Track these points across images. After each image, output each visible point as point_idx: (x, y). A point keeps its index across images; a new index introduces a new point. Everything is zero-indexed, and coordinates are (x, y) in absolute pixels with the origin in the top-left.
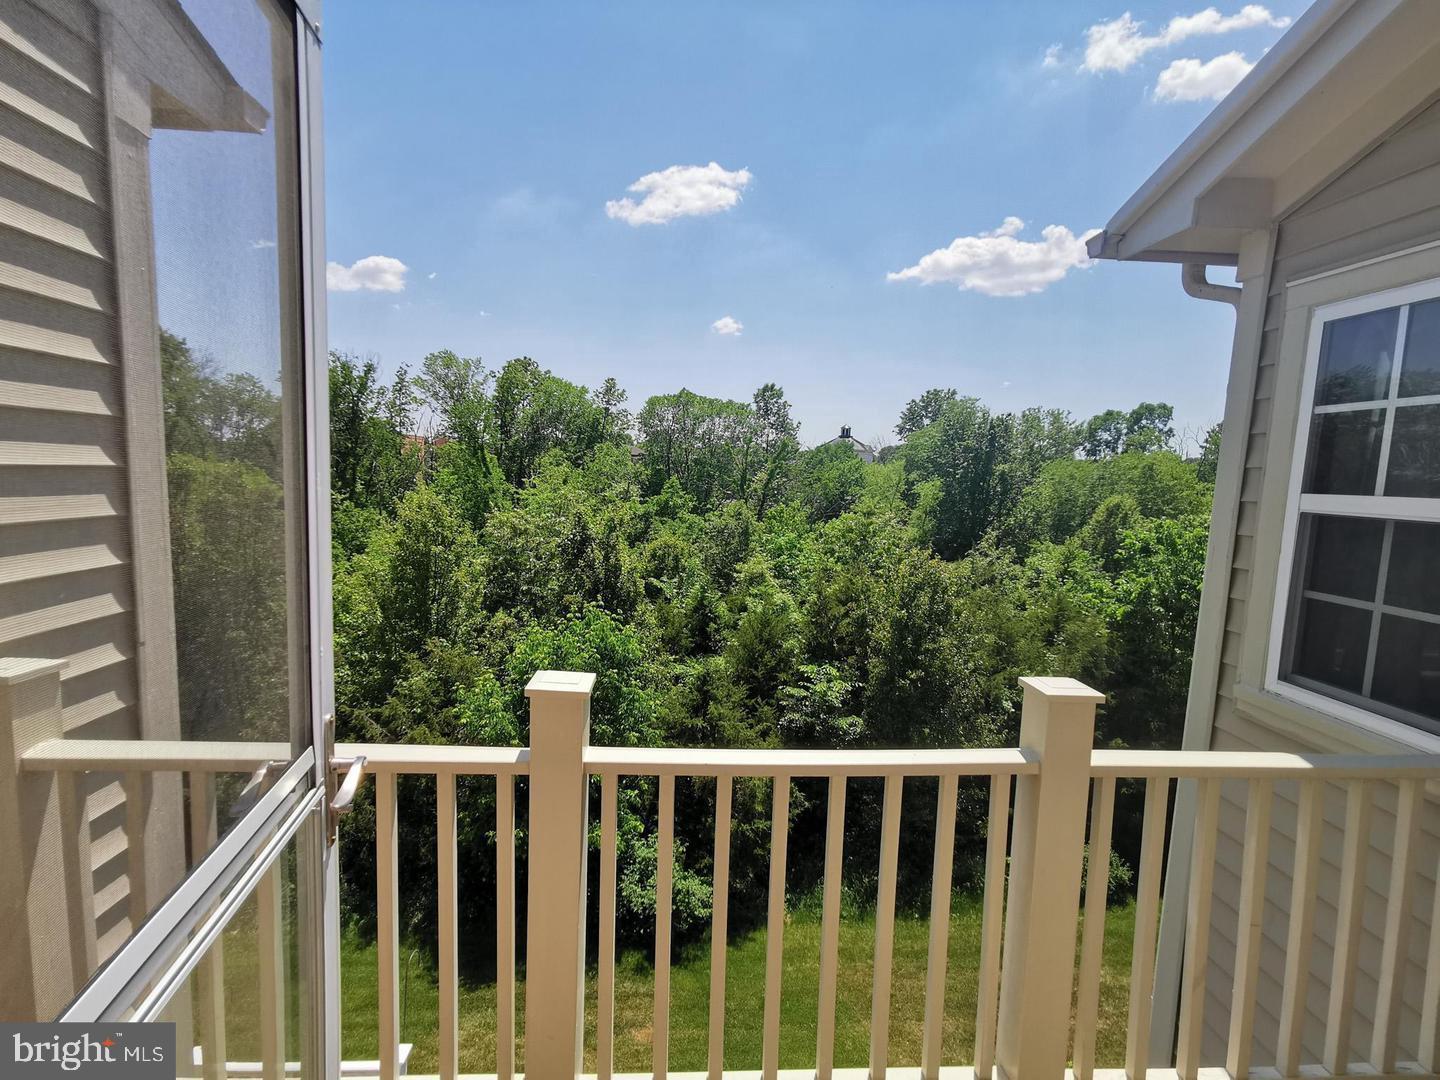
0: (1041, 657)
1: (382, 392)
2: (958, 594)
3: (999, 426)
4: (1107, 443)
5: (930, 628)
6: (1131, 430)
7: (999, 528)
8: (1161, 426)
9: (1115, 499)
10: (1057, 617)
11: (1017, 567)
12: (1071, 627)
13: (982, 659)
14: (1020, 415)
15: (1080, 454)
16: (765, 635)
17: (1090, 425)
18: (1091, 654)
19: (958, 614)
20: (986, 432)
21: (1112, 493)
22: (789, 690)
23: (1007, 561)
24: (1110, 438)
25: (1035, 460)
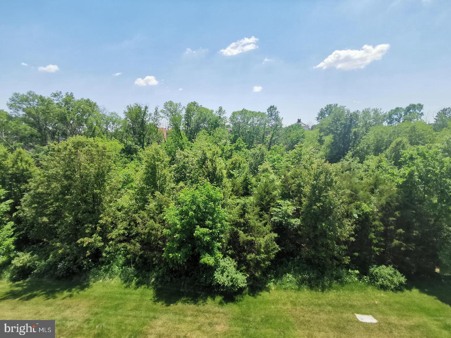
0: (368, 198)
1: (150, 115)
2: (336, 175)
3: (354, 115)
4: (396, 119)
5: (325, 188)
6: (406, 114)
7: (354, 151)
8: (418, 112)
9: (399, 139)
10: (375, 183)
11: (360, 164)
12: (381, 187)
13: (345, 199)
14: (362, 111)
15: (385, 124)
16: (266, 190)
17: (389, 113)
18: (390, 197)
19: (336, 182)
20: (349, 117)
21: (398, 137)
22: (274, 209)
23: (356, 162)
24: (397, 117)
25: (367, 127)
